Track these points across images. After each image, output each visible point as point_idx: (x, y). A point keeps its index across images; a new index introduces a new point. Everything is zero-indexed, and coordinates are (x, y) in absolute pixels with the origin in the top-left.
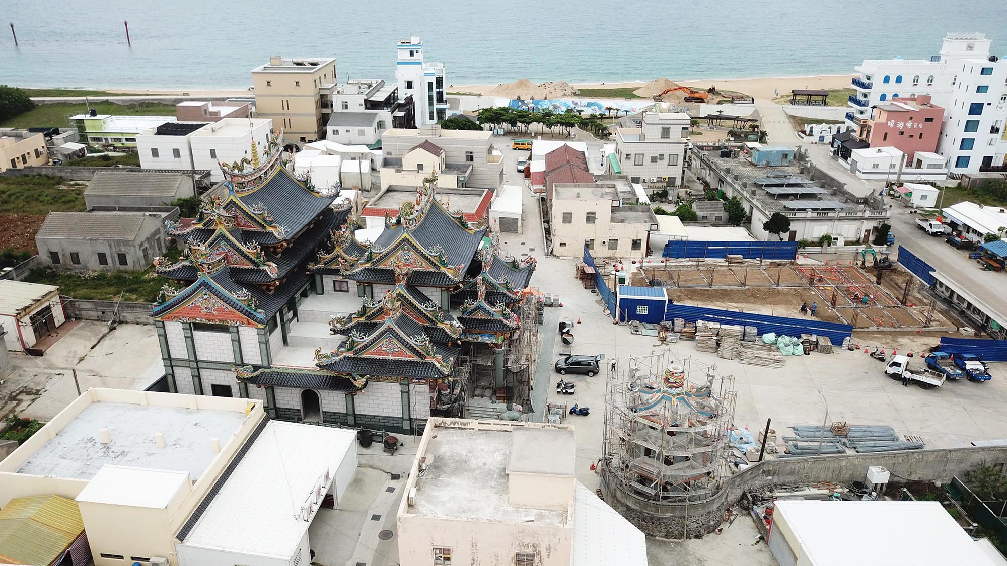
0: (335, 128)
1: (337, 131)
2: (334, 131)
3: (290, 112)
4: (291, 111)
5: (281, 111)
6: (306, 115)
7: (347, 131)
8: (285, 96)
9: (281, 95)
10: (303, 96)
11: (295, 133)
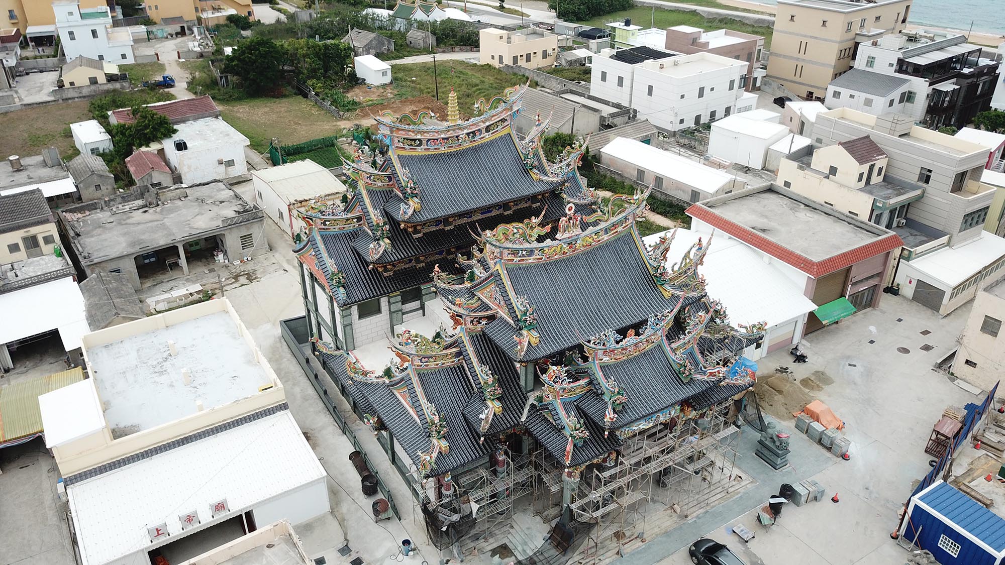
0: (838, 89)
1: (839, 93)
2: (835, 92)
3: (806, 57)
4: (808, 56)
5: (796, 55)
6: (824, 65)
7: (852, 96)
8: (805, 36)
9: (802, 35)
10: (826, 40)
11: (803, 84)
